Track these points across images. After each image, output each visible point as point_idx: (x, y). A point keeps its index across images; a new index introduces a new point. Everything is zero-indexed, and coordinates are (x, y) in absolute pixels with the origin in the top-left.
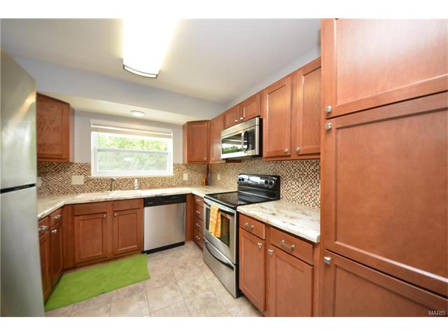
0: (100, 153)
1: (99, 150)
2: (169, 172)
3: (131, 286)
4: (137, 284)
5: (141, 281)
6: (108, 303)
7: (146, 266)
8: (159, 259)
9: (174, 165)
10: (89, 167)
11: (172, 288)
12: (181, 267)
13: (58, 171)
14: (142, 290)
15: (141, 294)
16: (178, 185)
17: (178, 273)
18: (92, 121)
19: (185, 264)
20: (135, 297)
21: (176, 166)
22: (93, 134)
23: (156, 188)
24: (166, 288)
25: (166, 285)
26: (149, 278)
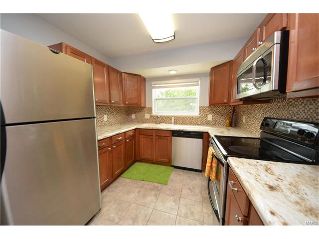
0: (157, 101)
1: (157, 100)
2: (196, 113)
3: (156, 184)
4: (159, 184)
5: (162, 184)
6: (141, 187)
7: (170, 175)
8: (179, 175)
9: (200, 107)
10: (152, 109)
11: (175, 201)
12: (190, 189)
13: (140, 111)
14: (159, 190)
15: (157, 192)
16: (202, 124)
17: (185, 192)
18: (153, 83)
19: (194, 188)
20: (153, 193)
21: (202, 109)
22: (153, 90)
23: (186, 124)
24: (172, 198)
25: (173, 195)
26: (166, 185)
